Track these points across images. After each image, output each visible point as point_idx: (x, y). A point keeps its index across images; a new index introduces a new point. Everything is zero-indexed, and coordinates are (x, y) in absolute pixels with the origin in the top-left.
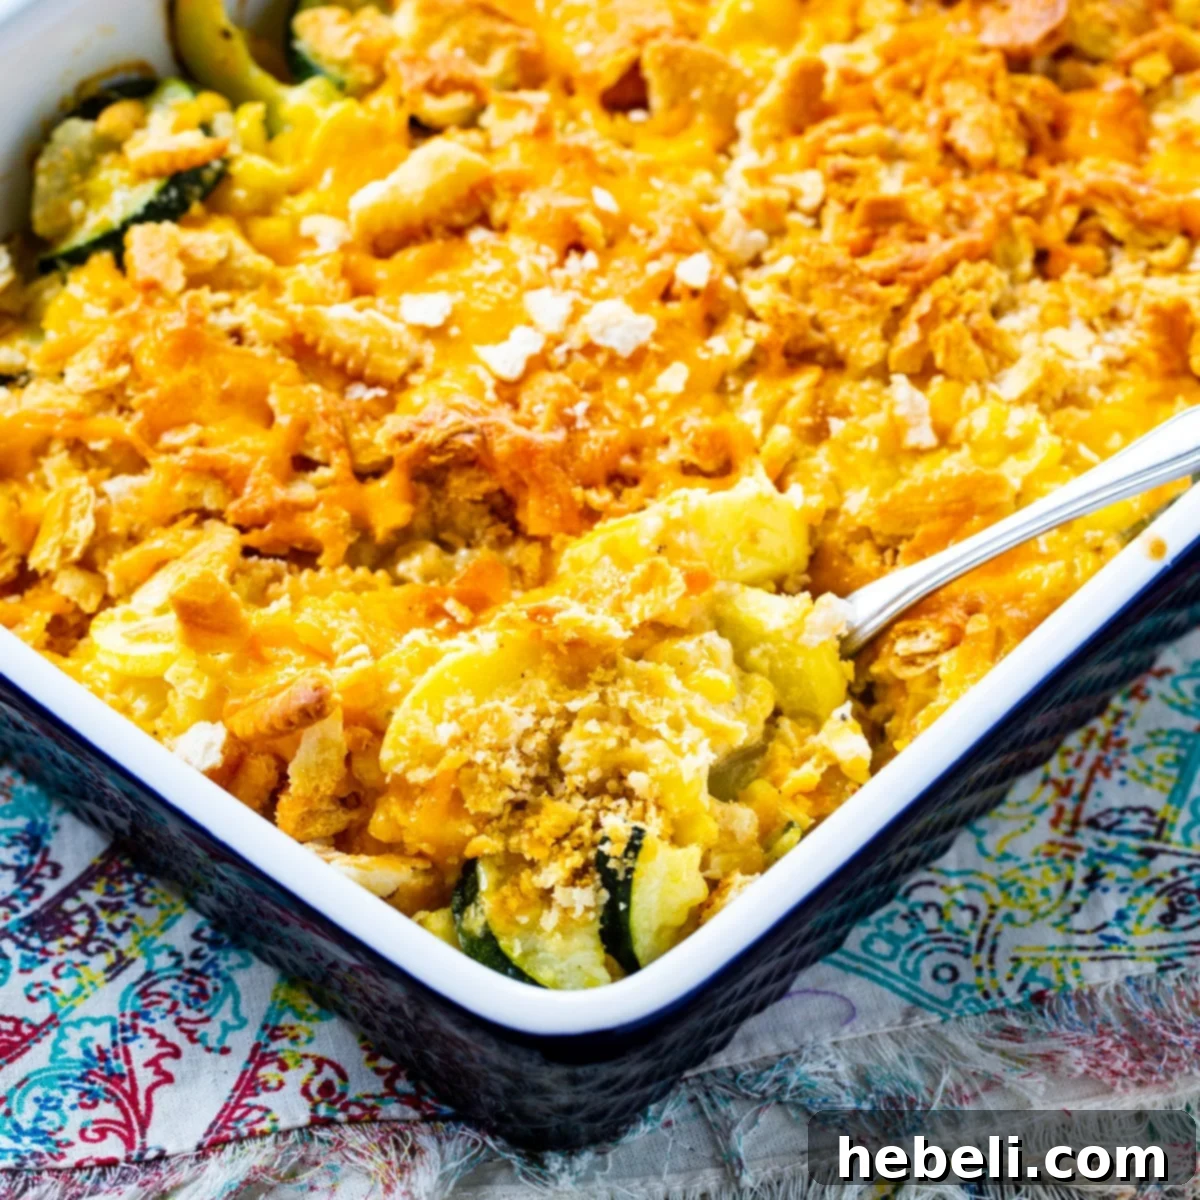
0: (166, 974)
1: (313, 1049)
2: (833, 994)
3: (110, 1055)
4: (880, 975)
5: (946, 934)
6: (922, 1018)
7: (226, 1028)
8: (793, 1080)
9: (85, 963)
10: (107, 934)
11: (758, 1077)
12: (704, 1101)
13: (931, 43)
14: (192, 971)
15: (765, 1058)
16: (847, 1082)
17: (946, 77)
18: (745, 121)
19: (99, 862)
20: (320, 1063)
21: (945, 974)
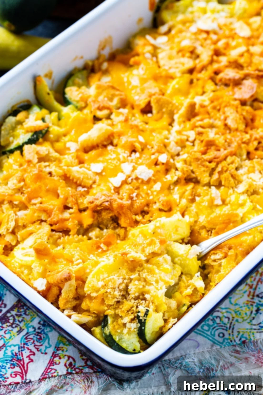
0: (32, 333)
1: (67, 354)
2: (194, 340)
3: (18, 354)
4: (205, 335)
5: (222, 324)
6: (216, 347)
7: (46, 347)
8: (184, 364)
9: (12, 330)
10: (17, 323)
11: (175, 362)
12: (162, 368)
13: (222, 97)
14: (38, 333)
15: (177, 357)
16: (197, 364)
17: (226, 106)
18: (176, 117)
19: (16, 304)
20: (69, 357)
21: (221, 335)
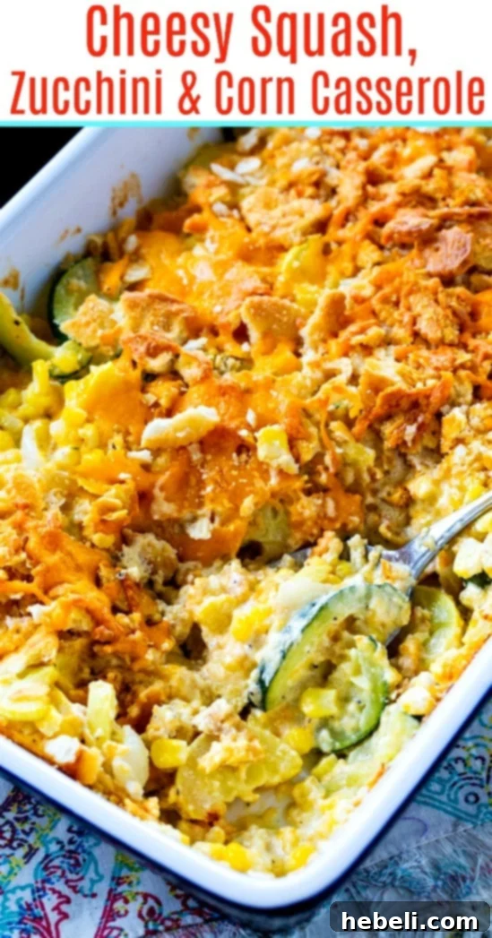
0: (56, 855)
1: (141, 889)
2: (413, 818)
3: (33, 907)
4: (437, 804)
5: (469, 775)
6: (463, 826)
7: (93, 882)
8: (399, 873)
9: (12, 855)
10: (22, 836)
11: (380, 874)
12: (353, 890)
13: (400, 275)
14: (70, 852)
15: (382, 861)
16: (428, 870)
17: (410, 293)
18: (305, 332)
19: (12, 794)
20: (146, 896)
21: (472, 799)
